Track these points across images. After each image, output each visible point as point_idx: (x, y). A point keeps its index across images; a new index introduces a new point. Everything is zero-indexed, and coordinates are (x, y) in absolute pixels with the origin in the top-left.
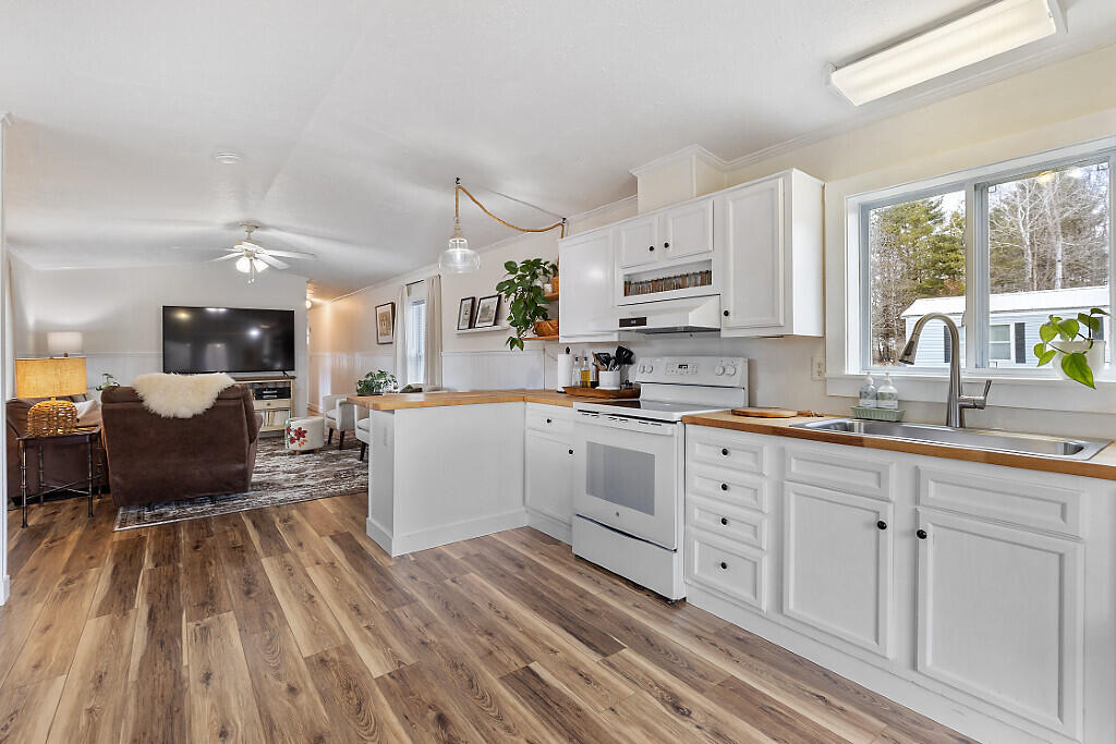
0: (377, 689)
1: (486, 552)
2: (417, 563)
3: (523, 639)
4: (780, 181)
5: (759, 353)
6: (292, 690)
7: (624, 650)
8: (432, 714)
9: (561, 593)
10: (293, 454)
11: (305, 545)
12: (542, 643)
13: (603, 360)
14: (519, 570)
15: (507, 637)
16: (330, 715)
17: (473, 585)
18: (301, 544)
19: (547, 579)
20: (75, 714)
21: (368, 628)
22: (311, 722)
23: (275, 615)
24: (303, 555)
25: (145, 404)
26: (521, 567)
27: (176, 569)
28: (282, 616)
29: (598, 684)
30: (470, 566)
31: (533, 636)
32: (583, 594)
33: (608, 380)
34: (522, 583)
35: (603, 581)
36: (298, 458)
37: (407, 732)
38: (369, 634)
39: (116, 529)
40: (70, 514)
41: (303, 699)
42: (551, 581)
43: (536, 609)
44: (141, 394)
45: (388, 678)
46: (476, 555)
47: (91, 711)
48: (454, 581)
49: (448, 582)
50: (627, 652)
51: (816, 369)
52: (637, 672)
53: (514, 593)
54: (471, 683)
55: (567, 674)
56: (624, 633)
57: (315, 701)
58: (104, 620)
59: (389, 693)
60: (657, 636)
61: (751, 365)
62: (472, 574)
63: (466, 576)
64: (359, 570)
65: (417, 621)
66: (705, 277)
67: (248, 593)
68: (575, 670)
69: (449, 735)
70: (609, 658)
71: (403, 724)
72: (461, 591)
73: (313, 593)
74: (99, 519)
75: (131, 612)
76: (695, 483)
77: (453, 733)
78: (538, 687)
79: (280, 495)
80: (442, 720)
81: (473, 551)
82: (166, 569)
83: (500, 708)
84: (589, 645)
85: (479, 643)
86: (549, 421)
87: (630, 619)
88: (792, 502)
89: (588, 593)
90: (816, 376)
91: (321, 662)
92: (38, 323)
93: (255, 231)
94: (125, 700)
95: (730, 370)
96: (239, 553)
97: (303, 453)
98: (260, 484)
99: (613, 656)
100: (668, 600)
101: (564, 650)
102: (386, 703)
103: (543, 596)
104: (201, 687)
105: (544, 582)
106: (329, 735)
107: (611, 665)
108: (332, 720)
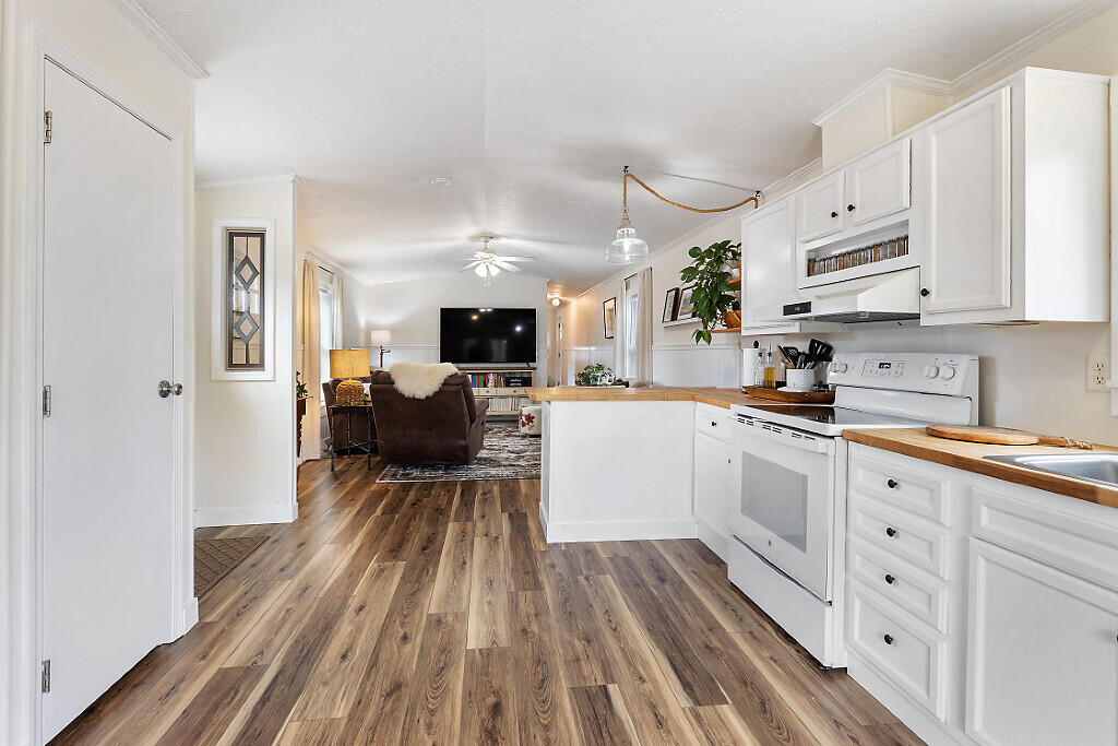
0: (463, 660)
1: (636, 558)
2: (564, 553)
3: (618, 656)
4: (1006, 92)
5: (1000, 349)
6: (405, 638)
7: (725, 706)
8: (491, 700)
9: (689, 620)
10: (524, 436)
11: (486, 518)
12: (635, 667)
13: (792, 357)
14: (659, 583)
15: (603, 648)
16: (417, 669)
17: (602, 588)
18: (483, 517)
19: (681, 600)
20: (279, 611)
21: (489, 603)
22: (401, 670)
23: (431, 572)
24: (480, 525)
25: (395, 386)
26: (662, 580)
27: (393, 518)
28: (435, 574)
29: (669, 732)
30: (611, 567)
31: (630, 657)
32: (713, 627)
33: (798, 380)
34: (653, 598)
35: (749, 619)
36: (526, 442)
37: (463, 707)
38: (486, 608)
39: (377, 481)
40: (359, 466)
41: (408, 647)
42: (687, 605)
43: (651, 630)
44: (393, 377)
45: (477, 652)
46: (624, 558)
47: (288, 610)
48: (587, 579)
49: (581, 578)
50: (728, 712)
51: (1093, 373)
52: (725, 736)
53: (637, 606)
54: (542, 684)
55: (641, 709)
56: (736, 684)
57: (414, 652)
58: (334, 546)
59: (470, 667)
60: (778, 703)
61: (984, 367)
62: (609, 577)
63: (601, 577)
64: (514, 548)
65: (531, 609)
66: (900, 245)
67: (424, 548)
68: (653, 707)
69: (493, 725)
70: (701, 710)
71: (464, 699)
72: (588, 590)
73: (468, 561)
74: (373, 471)
75: (350, 545)
76: (857, 519)
77: (498, 726)
78: (602, 712)
79: (493, 471)
80: (496, 709)
81: (623, 552)
82: (388, 517)
83: (554, 718)
84: (686, 686)
85: (573, 647)
86: (713, 424)
87: (755, 671)
88: (981, 570)
89: (721, 627)
90: (1093, 384)
91: (437, 622)
92: (367, 323)
93: (491, 241)
94: (310, 608)
95: (946, 372)
96: (440, 514)
97: (532, 436)
98: (486, 459)
99: (708, 708)
100: (820, 664)
101: (654, 681)
102: (462, 676)
103: (667, 617)
104: (353, 614)
105: (677, 603)
106: (407, 687)
107: (698, 717)
108: (416, 674)
